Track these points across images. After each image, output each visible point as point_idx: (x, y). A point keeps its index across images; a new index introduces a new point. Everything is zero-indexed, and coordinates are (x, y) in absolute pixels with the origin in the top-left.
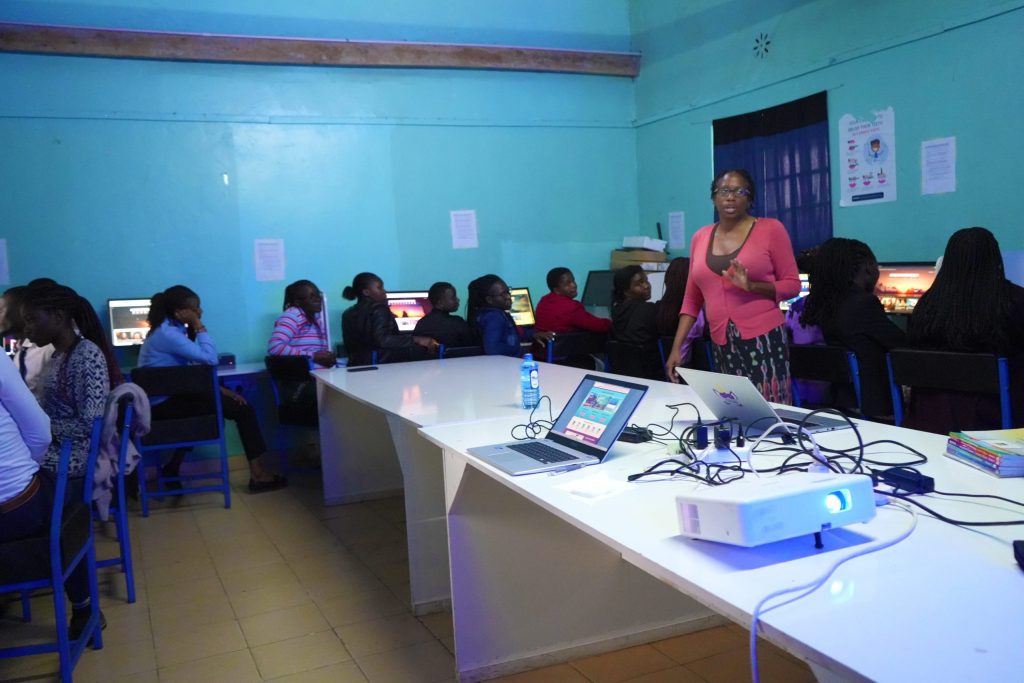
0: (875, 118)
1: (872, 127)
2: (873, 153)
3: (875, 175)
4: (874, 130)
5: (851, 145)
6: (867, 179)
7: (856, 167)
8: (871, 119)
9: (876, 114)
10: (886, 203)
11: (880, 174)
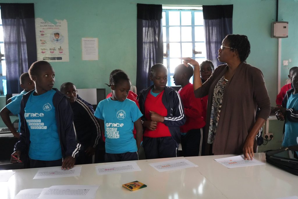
0: (57, 23)
1: (54, 27)
2: (56, 39)
3: (57, 49)
4: (56, 29)
5: (42, 33)
6: (52, 50)
7: (45, 44)
8: (55, 23)
9: (57, 21)
10: (63, 62)
11: (60, 49)
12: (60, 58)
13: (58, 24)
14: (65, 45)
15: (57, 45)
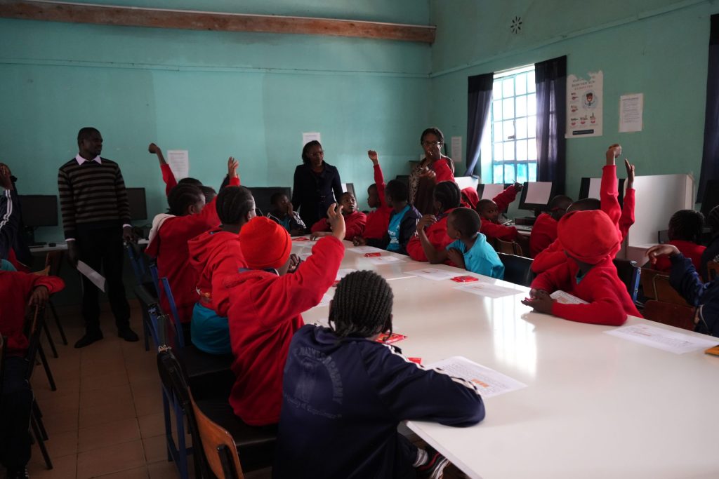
0: (590, 78)
1: (587, 84)
2: (588, 103)
3: (589, 117)
5: (573, 96)
6: (583, 120)
7: (577, 111)
8: (588, 78)
9: (591, 75)
10: (595, 137)
11: (592, 117)
12: (591, 131)
13: (592, 79)
14: (598, 110)
15: (588, 113)
